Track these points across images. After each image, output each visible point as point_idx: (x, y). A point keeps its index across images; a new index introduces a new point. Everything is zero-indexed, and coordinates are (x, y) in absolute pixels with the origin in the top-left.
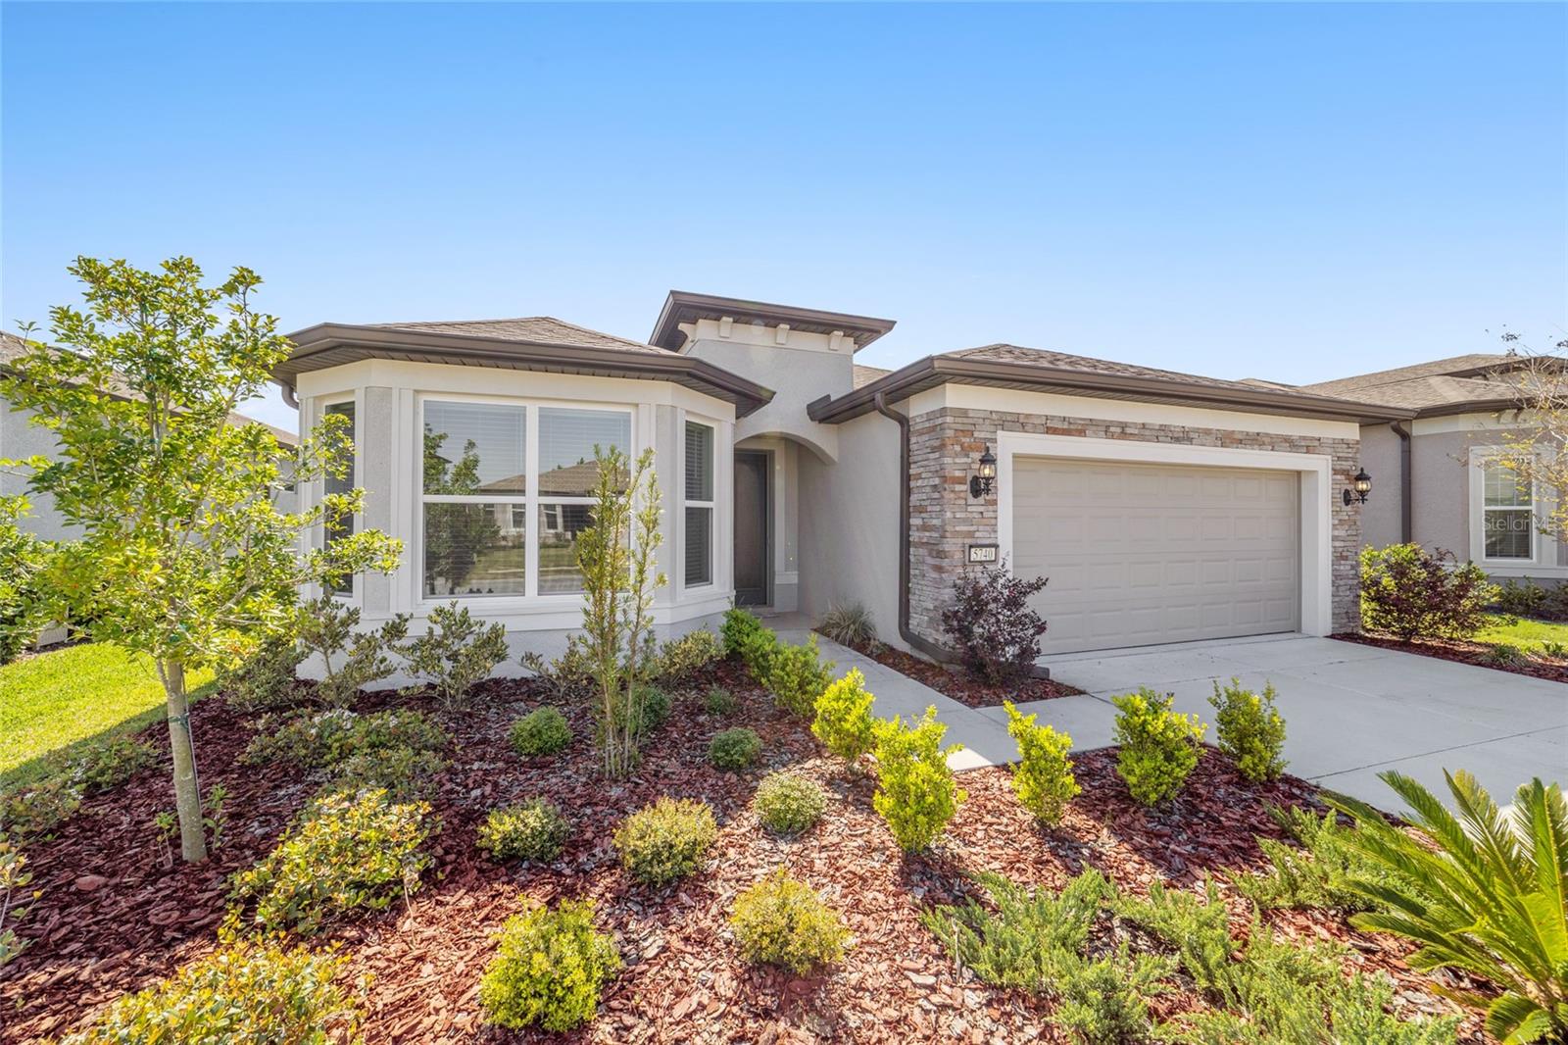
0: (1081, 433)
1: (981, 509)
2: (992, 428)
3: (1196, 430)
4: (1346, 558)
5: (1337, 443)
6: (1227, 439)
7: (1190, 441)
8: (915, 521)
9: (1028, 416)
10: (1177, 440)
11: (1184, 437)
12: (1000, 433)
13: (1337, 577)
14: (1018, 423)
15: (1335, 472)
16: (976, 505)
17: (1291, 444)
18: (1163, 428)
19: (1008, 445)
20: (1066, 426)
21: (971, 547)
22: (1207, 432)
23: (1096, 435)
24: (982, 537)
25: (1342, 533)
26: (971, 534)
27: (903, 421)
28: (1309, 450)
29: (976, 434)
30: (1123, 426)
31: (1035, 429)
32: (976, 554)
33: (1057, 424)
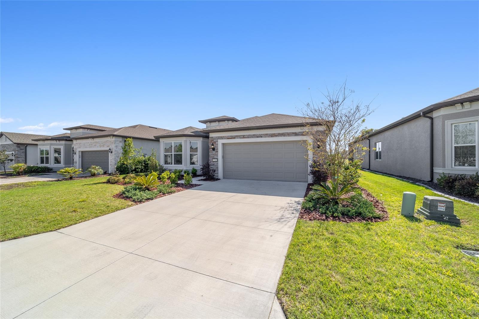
0: (234, 138)
1: (215, 153)
2: (217, 139)
3: (263, 134)
5: (313, 133)
7: (262, 137)
9: (224, 136)
10: (258, 137)
12: (219, 140)
14: (222, 138)
15: (313, 140)
16: (214, 152)
18: (253, 135)
19: (220, 142)
20: (231, 137)
21: (213, 159)
22: (267, 134)
23: (237, 138)
24: (215, 157)
26: (214, 157)
29: (214, 141)
30: (244, 136)
31: (225, 139)
32: (214, 160)
33: (229, 137)
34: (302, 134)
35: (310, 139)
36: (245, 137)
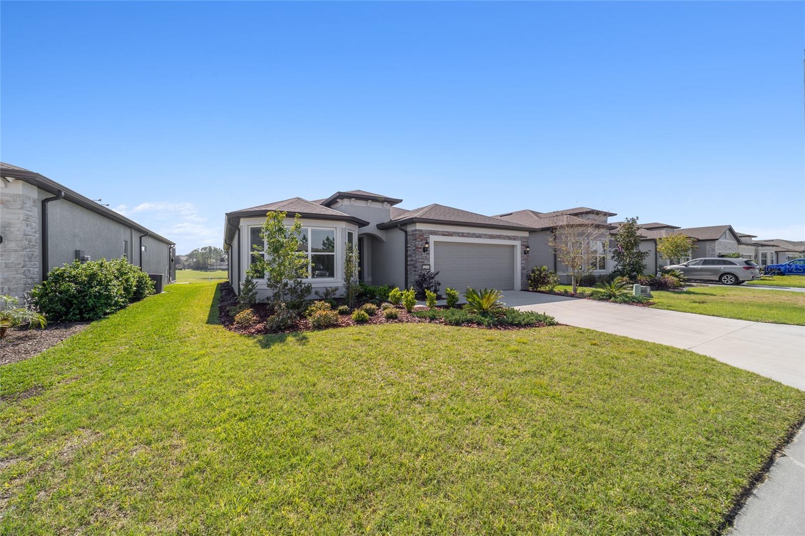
0: (452, 235)
1: (426, 255)
2: (428, 234)
3: (482, 234)
4: (525, 269)
5: (522, 238)
6: (491, 237)
7: (481, 237)
8: (409, 259)
9: (437, 231)
10: (477, 237)
11: (479, 236)
12: (430, 236)
13: (522, 274)
14: (435, 233)
15: (522, 245)
16: (424, 255)
17: (509, 238)
18: (474, 234)
19: (433, 239)
20: (447, 234)
21: (423, 265)
22: (486, 235)
23: (456, 236)
24: (426, 262)
25: (523, 262)
26: (423, 262)
27: (406, 232)
28: (514, 239)
29: (424, 236)
30: (463, 233)
31: (439, 235)
32: (424, 267)
33: (446, 233)
34: (515, 238)
35: (518, 243)
36: (464, 235)
